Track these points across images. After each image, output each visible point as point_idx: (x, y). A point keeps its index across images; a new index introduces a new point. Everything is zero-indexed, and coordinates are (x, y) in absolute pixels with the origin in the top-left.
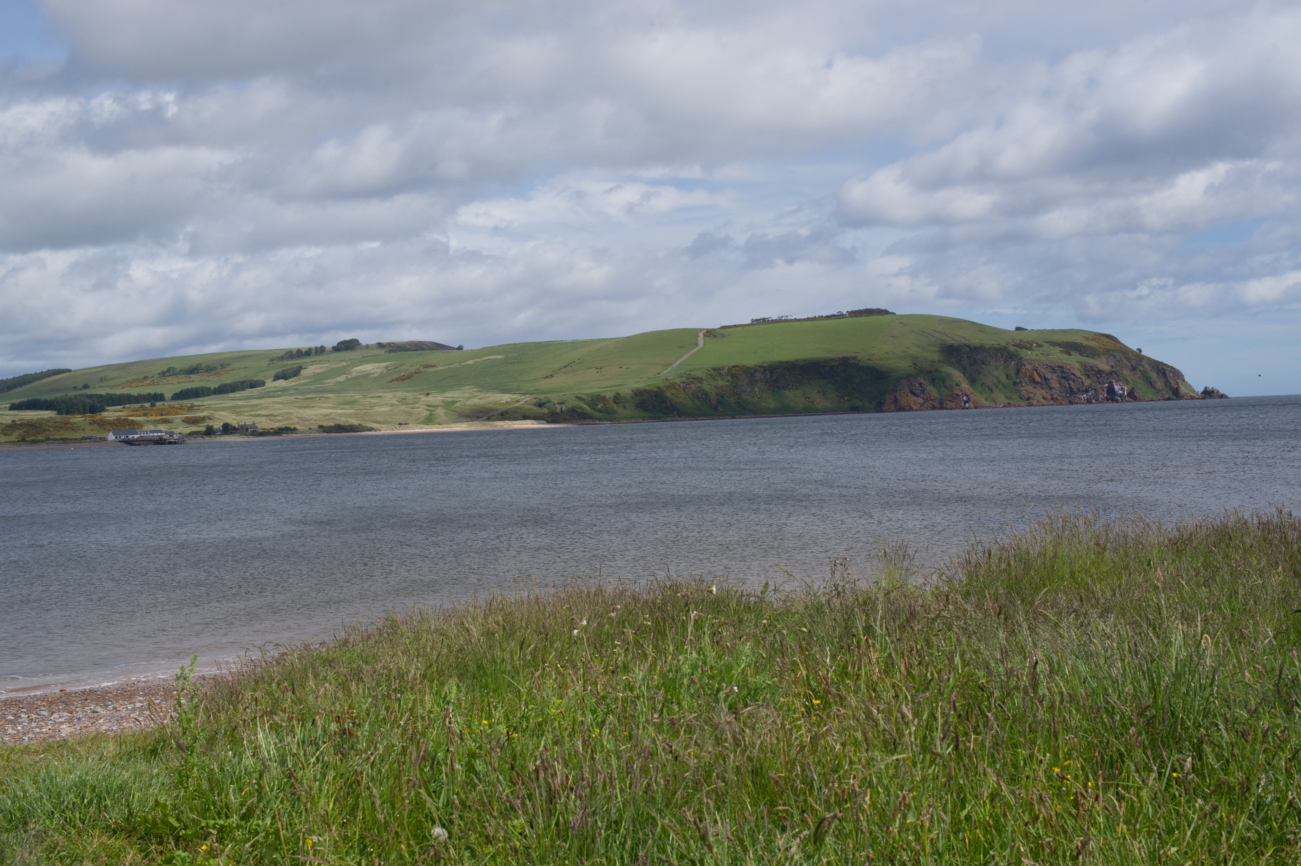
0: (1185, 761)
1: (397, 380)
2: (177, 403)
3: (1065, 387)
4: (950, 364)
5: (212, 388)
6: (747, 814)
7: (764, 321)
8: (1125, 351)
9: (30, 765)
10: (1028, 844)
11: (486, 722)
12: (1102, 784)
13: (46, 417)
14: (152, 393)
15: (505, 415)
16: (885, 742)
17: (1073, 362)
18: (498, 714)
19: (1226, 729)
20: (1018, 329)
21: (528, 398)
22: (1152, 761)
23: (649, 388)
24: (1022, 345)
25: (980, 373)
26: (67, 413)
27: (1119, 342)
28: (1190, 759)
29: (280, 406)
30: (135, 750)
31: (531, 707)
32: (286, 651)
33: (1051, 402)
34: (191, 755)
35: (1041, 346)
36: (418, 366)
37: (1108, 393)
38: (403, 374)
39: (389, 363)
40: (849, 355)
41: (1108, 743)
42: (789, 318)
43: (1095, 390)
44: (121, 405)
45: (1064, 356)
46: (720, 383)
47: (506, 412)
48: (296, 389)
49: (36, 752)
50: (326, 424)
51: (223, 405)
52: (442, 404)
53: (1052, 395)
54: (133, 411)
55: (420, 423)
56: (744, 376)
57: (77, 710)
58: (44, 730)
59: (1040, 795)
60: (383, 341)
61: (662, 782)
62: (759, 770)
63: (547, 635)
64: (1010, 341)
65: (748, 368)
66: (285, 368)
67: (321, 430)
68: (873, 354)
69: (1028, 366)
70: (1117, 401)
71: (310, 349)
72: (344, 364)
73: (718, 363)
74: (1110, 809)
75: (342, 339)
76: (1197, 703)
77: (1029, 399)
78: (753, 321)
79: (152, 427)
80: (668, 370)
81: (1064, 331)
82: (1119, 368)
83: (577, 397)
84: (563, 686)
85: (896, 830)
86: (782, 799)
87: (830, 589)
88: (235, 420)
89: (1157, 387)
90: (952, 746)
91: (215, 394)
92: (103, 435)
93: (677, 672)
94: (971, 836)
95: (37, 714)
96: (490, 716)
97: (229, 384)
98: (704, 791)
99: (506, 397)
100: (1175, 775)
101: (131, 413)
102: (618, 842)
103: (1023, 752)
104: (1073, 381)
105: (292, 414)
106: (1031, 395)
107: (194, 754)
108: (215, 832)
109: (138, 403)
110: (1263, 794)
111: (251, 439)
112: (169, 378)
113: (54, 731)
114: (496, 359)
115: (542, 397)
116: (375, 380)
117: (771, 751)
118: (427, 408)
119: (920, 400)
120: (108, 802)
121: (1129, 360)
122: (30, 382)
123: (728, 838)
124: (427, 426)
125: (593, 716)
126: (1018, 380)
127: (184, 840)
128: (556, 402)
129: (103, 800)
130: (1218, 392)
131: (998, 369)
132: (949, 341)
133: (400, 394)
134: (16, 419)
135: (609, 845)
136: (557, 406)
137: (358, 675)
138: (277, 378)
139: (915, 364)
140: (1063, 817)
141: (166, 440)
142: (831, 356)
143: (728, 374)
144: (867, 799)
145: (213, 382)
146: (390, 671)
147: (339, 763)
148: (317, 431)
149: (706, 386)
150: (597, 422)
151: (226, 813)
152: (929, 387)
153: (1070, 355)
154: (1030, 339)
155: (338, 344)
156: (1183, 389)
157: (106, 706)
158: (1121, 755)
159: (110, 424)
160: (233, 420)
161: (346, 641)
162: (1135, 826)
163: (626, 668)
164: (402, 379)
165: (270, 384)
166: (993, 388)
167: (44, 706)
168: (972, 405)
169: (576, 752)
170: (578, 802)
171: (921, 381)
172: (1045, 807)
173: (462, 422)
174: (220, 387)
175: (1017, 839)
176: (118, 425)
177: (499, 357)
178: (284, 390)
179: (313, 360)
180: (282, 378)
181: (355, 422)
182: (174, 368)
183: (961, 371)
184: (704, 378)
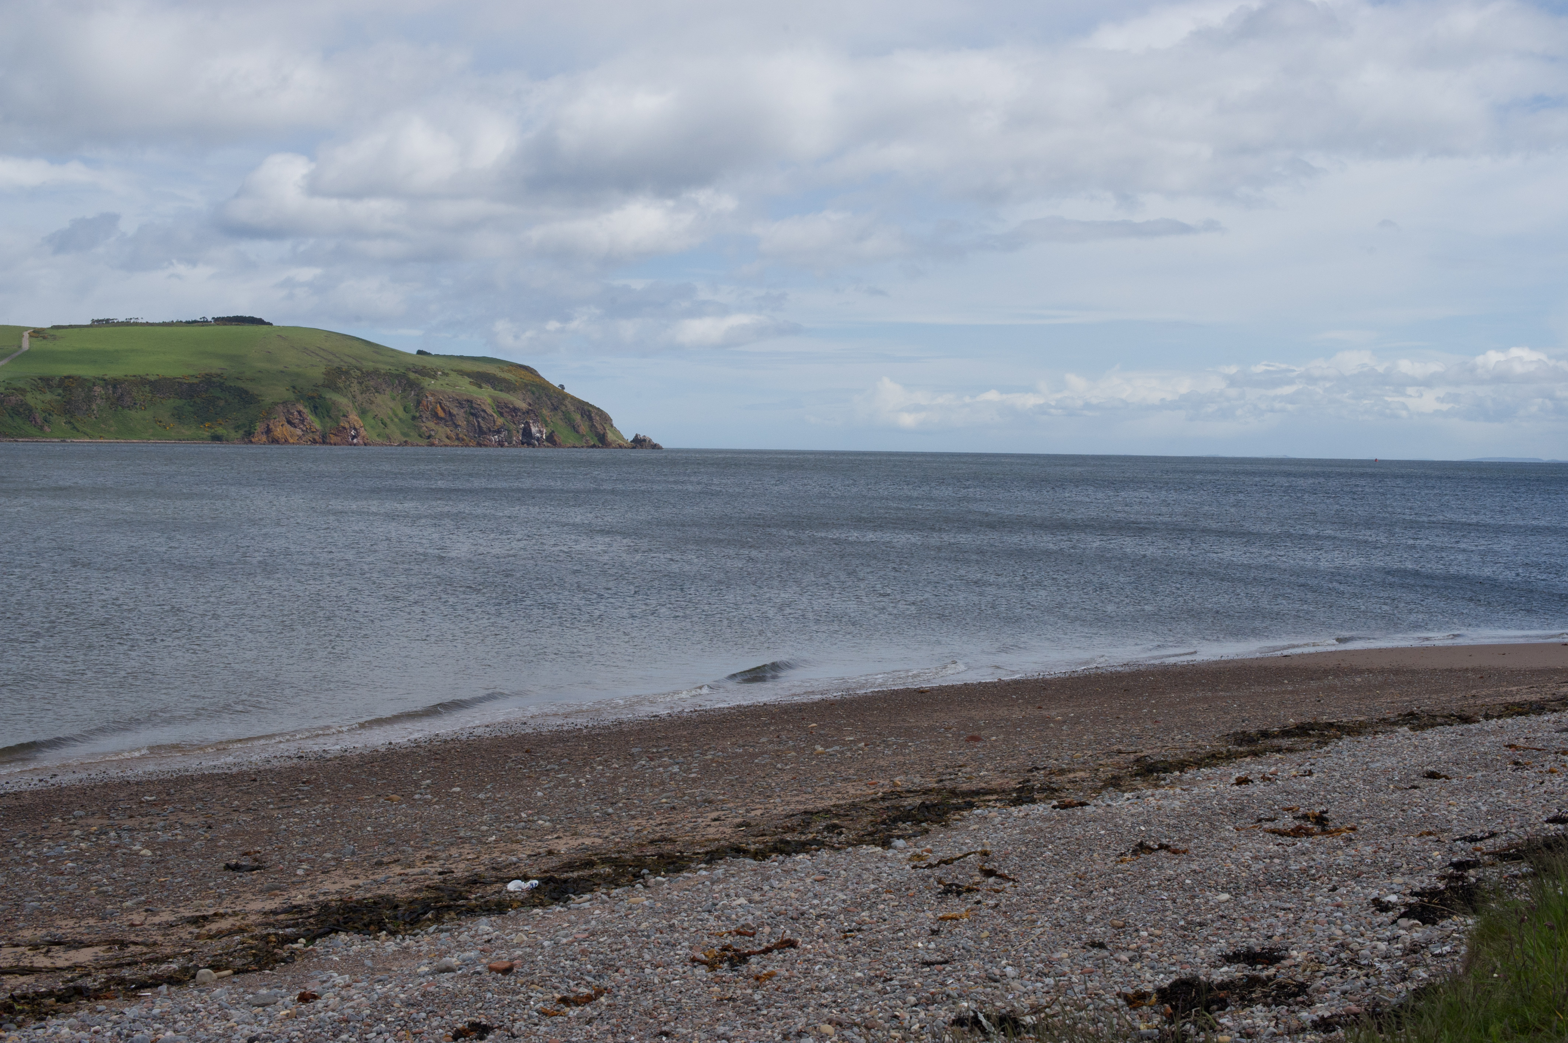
3: (474, 425)
4: (337, 390)
7: (107, 322)
8: (545, 387)
17: (485, 396)
20: (420, 352)
24: (424, 372)
25: (372, 403)
27: (539, 376)
33: (456, 443)
35: (447, 375)
37: (523, 435)
40: (213, 371)
43: (509, 431)
45: (473, 389)
46: (48, 397)
53: (457, 435)
56: (80, 390)
64: (411, 367)
65: (85, 380)
68: (242, 373)
69: (431, 398)
70: (534, 446)
73: (47, 373)
77: (429, 437)
78: (93, 321)
81: (476, 359)
82: (537, 406)
89: (581, 431)
104: (483, 418)
106: (433, 433)
119: (299, 432)
121: (549, 397)
126: (418, 414)
130: (650, 441)
131: (394, 400)
132: (337, 362)
139: (294, 387)
142: (191, 372)
143: (59, 386)
149: (29, 400)
152: (310, 418)
153: (481, 387)
154: (434, 367)
156: (610, 436)
166: (388, 421)
168: (361, 442)
171: (301, 408)
183: (349, 398)
184: (28, 388)
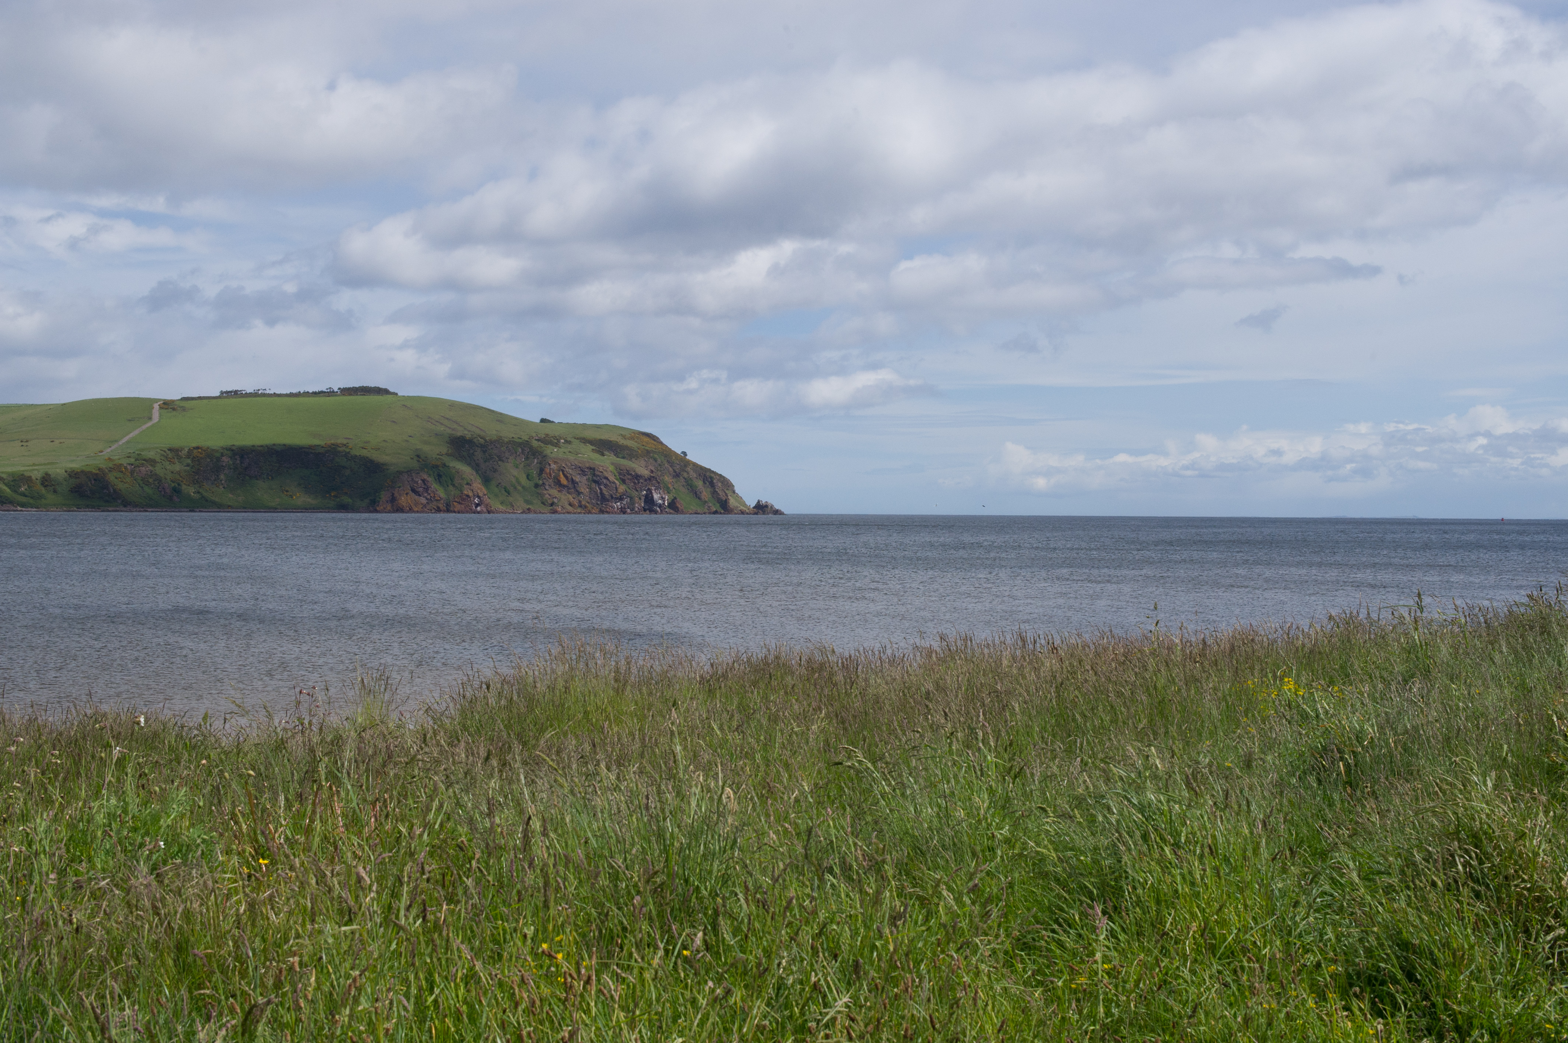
3: (596, 493)
4: (461, 458)
6: (163, 1000)
7: (236, 393)
8: (667, 453)
10: (505, 1035)
12: (596, 963)
17: (607, 463)
19: (747, 900)
20: (543, 421)
22: (658, 936)
23: (87, 469)
24: (548, 441)
27: (661, 443)
28: (700, 934)
33: (579, 510)
35: (568, 442)
37: (645, 502)
40: (339, 441)
41: (607, 915)
42: (268, 392)
43: (631, 498)
45: (596, 456)
46: (177, 467)
53: (580, 502)
56: (208, 460)
59: (522, 976)
64: (534, 435)
65: (213, 450)
68: (368, 442)
69: (553, 466)
70: (656, 512)
73: (176, 443)
74: (605, 992)
76: (716, 867)
77: (552, 504)
78: (222, 393)
80: (113, 447)
81: (598, 427)
82: (659, 473)
85: (346, 1019)
86: (210, 982)
87: (293, 725)
89: (703, 497)
90: (419, 918)
93: (88, 822)
94: (439, 1027)
100: (685, 952)
103: (506, 924)
104: (606, 486)
106: (555, 500)
110: (784, 976)
117: (201, 921)
121: (672, 464)
123: (136, 1030)
126: (541, 482)
130: (772, 506)
131: (517, 467)
132: (460, 432)
139: (418, 456)
140: (550, 1004)
142: (316, 442)
143: (188, 457)
144: (313, 980)
149: (158, 470)
150: (19, 508)
152: (434, 485)
153: (603, 455)
154: (557, 434)
156: (732, 502)
158: (624, 929)
162: (634, 1013)
163: (24, 818)
168: (485, 510)
171: (425, 476)
172: (529, 991)
175: (492, 1029)
183: (473, 468)
184: (158, 459)
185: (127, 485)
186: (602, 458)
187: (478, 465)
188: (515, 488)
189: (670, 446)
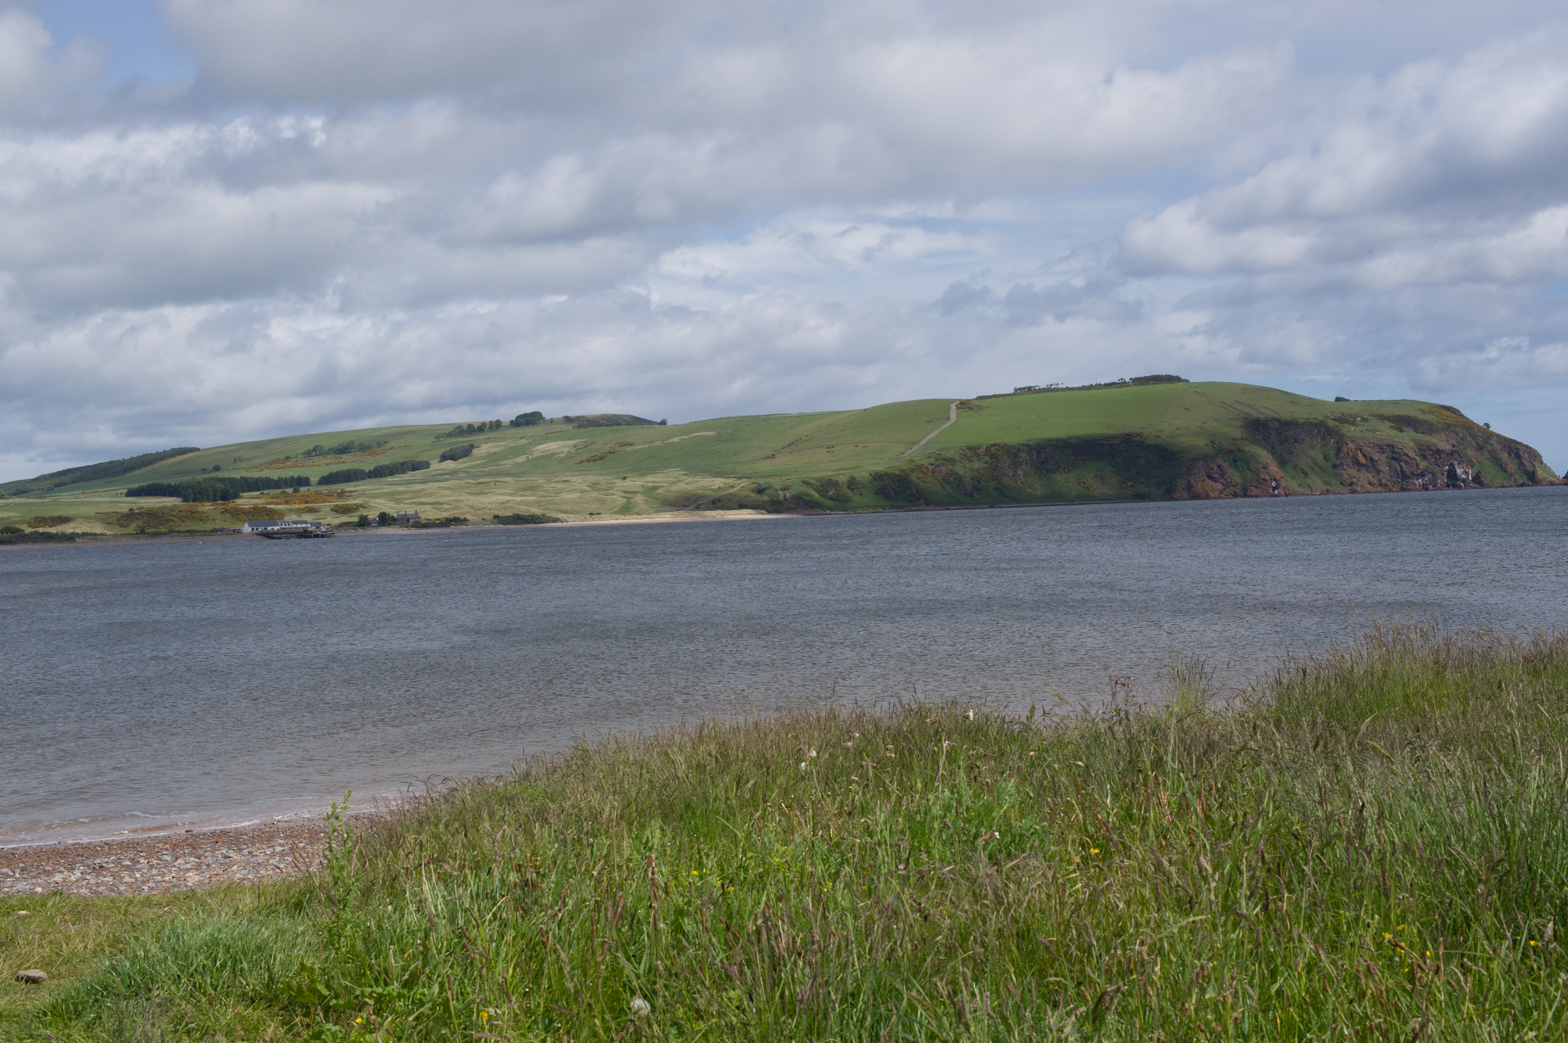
0: (1545, 926)
1: (588, 461)
2: (324, 489)
3: (1396, 470)
4: (1255, 442)
5: (367, 471)
6: (1011, 986)
7: (1029, 390)
8: (1469, 426)
9: (152, 920)
10: (1353, 1025)
11: (695, 873)
12: (1443, 953)
13: (169, 505)
14: (296, 476)
15: (717, 503)
16: (1179, 900)
17: (1406, 439)
18: (711, 863)
20: (1338, 399)
21: (744, 483)
22: (1505, 926)
23: (892, 471)
24: (1344, 419)
25: (1291, 453)
26: (194, 501)
27: (1462, 416)
28: (1551, 925)
29: (447, 492)
30: (276, 904)
31: (749, 854)
32: (456, 786)
33: (1379, 489)
34: (343, 909)
35: (1364, 420)
36: (612, 445)
37: (1448, 477)
38: (595, 454)
39: (578, 441)
40: (1133, 431)
41: (1450, 904)
42: (1060, 386)
43: (1433, 474)
44: (258, 490)
45: (1394, 433)
46: (977, 465)
47: (719, 500)
48: (467, 472)
49: (159, 905)
50: (502, 513)
51: (380, 491)
52: (642, 490)
53: (1380, 480)
54: (273, 498)
55: (614, 513)
56: (1006, 456)
57: (206, 854)
58: (167, 878)
59: (1368, 966)
60: (572, 414)
61: (909, 946)
62: (1026, 934)
63: (768, 769)
64: (1329, 414)
65: (1010, 446)
66: (454, 447)
67: (496, 521)
68: (1163, 430)
69: (1351, 445)
70: (1460, 488)
71: (484, 424)
72: (524, 441)
73: (974, 442)
74: (1454, 983)
75: (522, 413)
76: (1559, 855)
77: (1351, 484)
78: (1016, 390)
79: (295, 517)
81: (1395, 403)
82: (1462, 447)
83: (803, 482)
84: (789, 830)
85: (1192, 1007)
86: (1053, 969)
87: (1111, 714)
88: (394, 508)
89: (1509, 470)
90: (1260, 906)
91: (370, 477)
92: (237, 527)
93: (926, 814)
94: (1283, 1016)
95: (158, 859)
96: (700, 865)
97: (387, 466)
98: (960, 958)
99: (718, 482)
100: (1532, 943)
101: (270, 500)
102: (855, 1019)
103: (1347, 913)
104: (1406, 462)
105: (462, 501)
106: (1354, 480)
107: (347, 909)
108: (371, 1002)
109: (278, 487)
111: (413, 531)
112: (316, 459)
113: (179, 879)
114: (705, 436)
115: (762, 481)
116: (561, 461)
117: (1040, 910)
118: (623, 494)
119: (1219, 486)
120: (245, 965)
121: (1474, 437)
122: (150, 463)
123: (989, 1015)
124: (622, 516)
125: (824, 865)
126: (1338, 462)
127: (335, 1011)
128: (778, 487)
129: (238, 963)
131: (1314, 449)
132: (1255, 414)
133: (591, 478)
134: (135, 507)
135: (845, 1022)
136: (780, 492)
137: (542, 815)
138: (444, 458)
139: (1212, 442)
140: (1395, 994)
141: (311, 532)
142: (1110, 432)
143: (986, 454)
144: (1157, 969)
145: (368, 464)
146: (580, 810)
147: (520, 920)
148: (492, 523)
149: (959, 469)
150: (828, 512)
151: (385, 980)
152: (1231, 471)
153: (1402, 431)
154: (1353, 412)
155: (517, 417)
156: (1540, 473)
157: (240, 850)
158: (1467, 918)
159: (245, 513)
160: (391, 508)
161: (528, 775)
162: (1484, 1005)
163: (864, 810)
164: (593, 460)
165: (436, 466)
166: (1308, 471)
167: (167, 849)
168: (1282, 493)
169: (805, 910)
170: (807, 970)
171: (1221, 462)
172: (1374, 981)
173: (665, 511)
174: (376, 469)
175: (1339, 1019)
176: (254, 515)
177: (710, 433)
178: (453, 473)
179: (488, 437)
180: (450, 459)
181: (536, 511)
182: (321, 447)
183: (1268, 450)
184: (957, 458)
185: (929, 485)
186: (1399, 434)
187: (1273, 448)
188: (1312, 469)
189: (1471, 418)
